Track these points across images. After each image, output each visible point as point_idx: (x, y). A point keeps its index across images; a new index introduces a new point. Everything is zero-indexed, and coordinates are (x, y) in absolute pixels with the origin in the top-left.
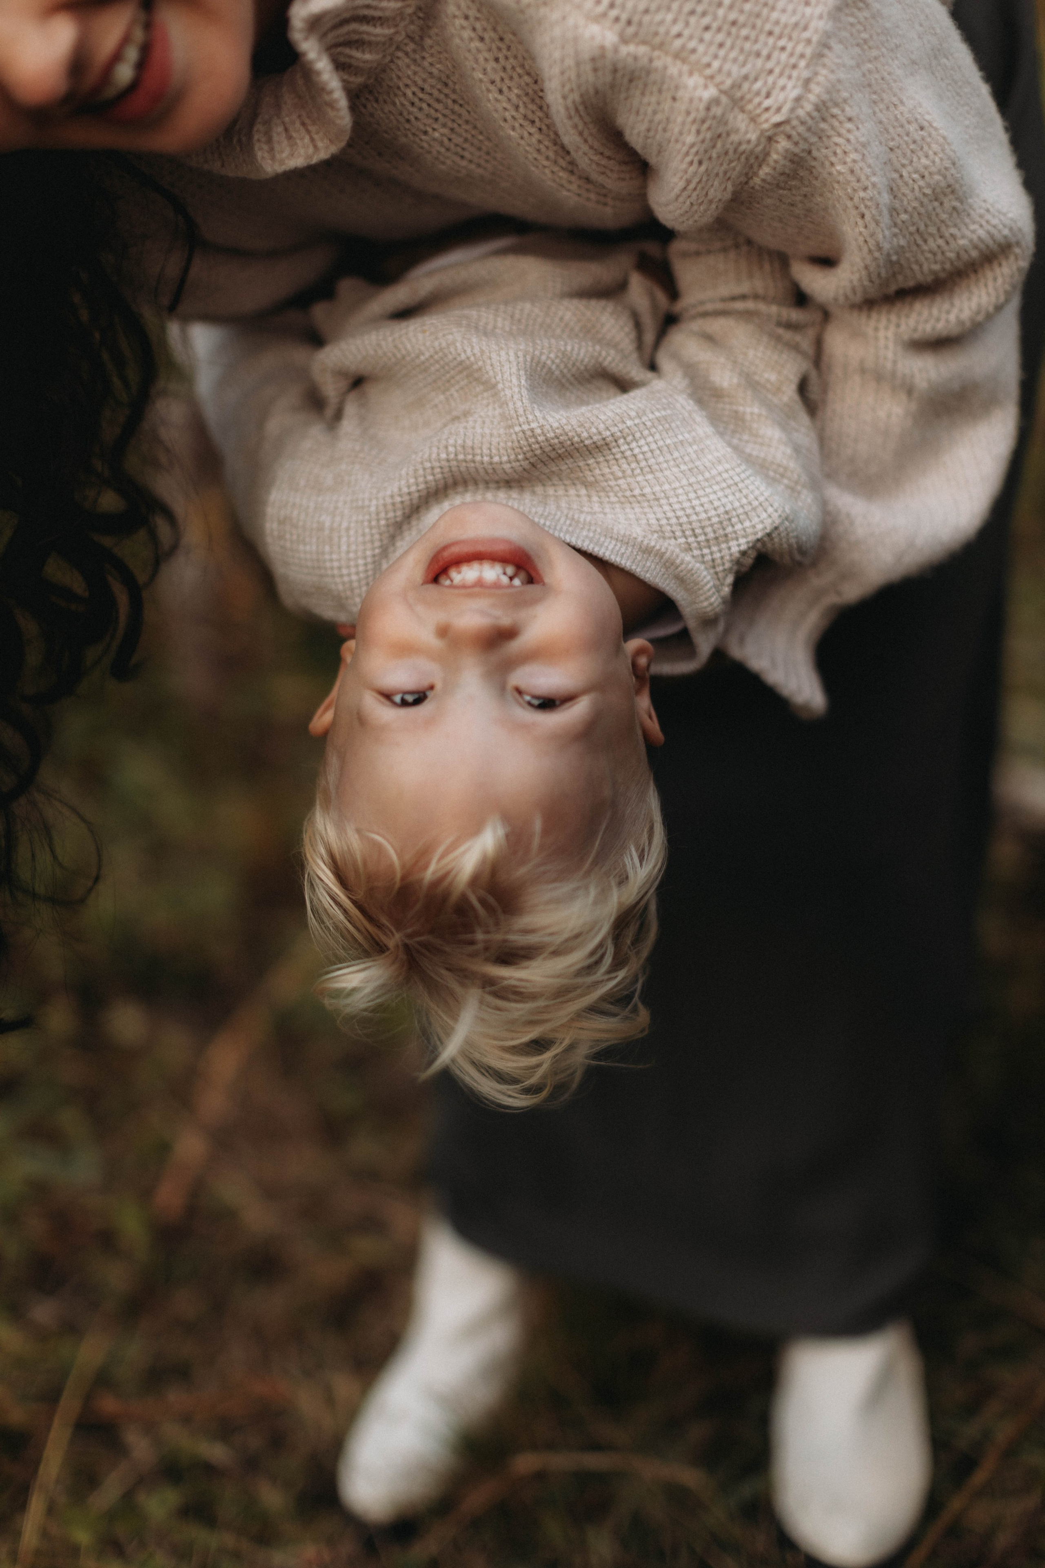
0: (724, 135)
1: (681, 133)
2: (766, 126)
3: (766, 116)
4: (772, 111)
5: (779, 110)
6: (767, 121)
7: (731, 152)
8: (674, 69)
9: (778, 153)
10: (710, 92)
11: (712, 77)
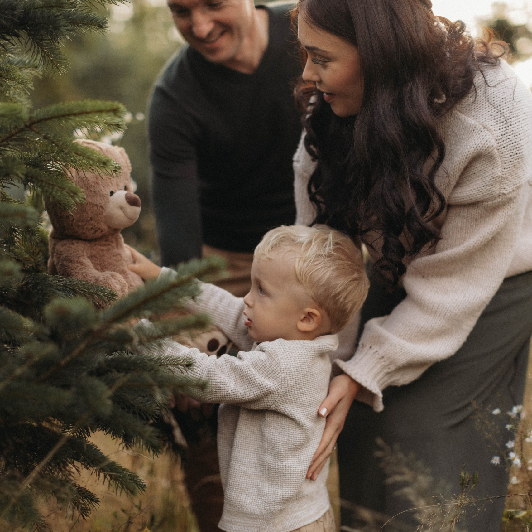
0: (493, 186)
1: (487, 176)
2: (501, 192)
3: (503, 190)
4: (505, 190)
5: (506, 191)
6: (503, 191)
7: (491, 191)
8: (499, 163)
9: (497, 200)
10: (500, 174)
11: (503, 172)
